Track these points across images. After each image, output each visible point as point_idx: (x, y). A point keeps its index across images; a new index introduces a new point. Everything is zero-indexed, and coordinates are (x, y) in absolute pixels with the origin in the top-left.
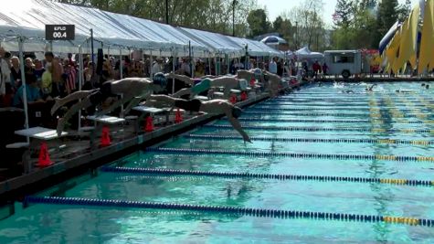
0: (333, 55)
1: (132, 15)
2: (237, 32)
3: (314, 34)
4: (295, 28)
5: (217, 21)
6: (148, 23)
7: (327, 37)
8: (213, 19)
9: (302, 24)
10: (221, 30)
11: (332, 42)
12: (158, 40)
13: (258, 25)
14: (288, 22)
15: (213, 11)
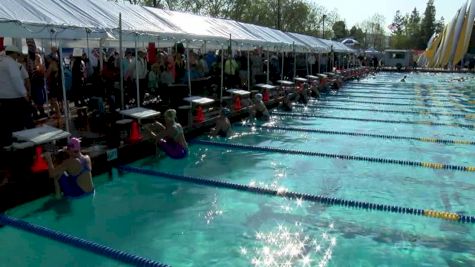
0: (391, 53)
1: (256, 24)
2: (326, 35)
3: (378, 38)
4: (365, 34)
5: (312, 29)
6: (267, 29)
7: (387, 41)
8: (309, 28)
9: (370, 31)
10: (314, 34)
11: (390, 44)
12: (273, 41)
13: (340, 31)
14: (360, 30)
15: (310, 22)
